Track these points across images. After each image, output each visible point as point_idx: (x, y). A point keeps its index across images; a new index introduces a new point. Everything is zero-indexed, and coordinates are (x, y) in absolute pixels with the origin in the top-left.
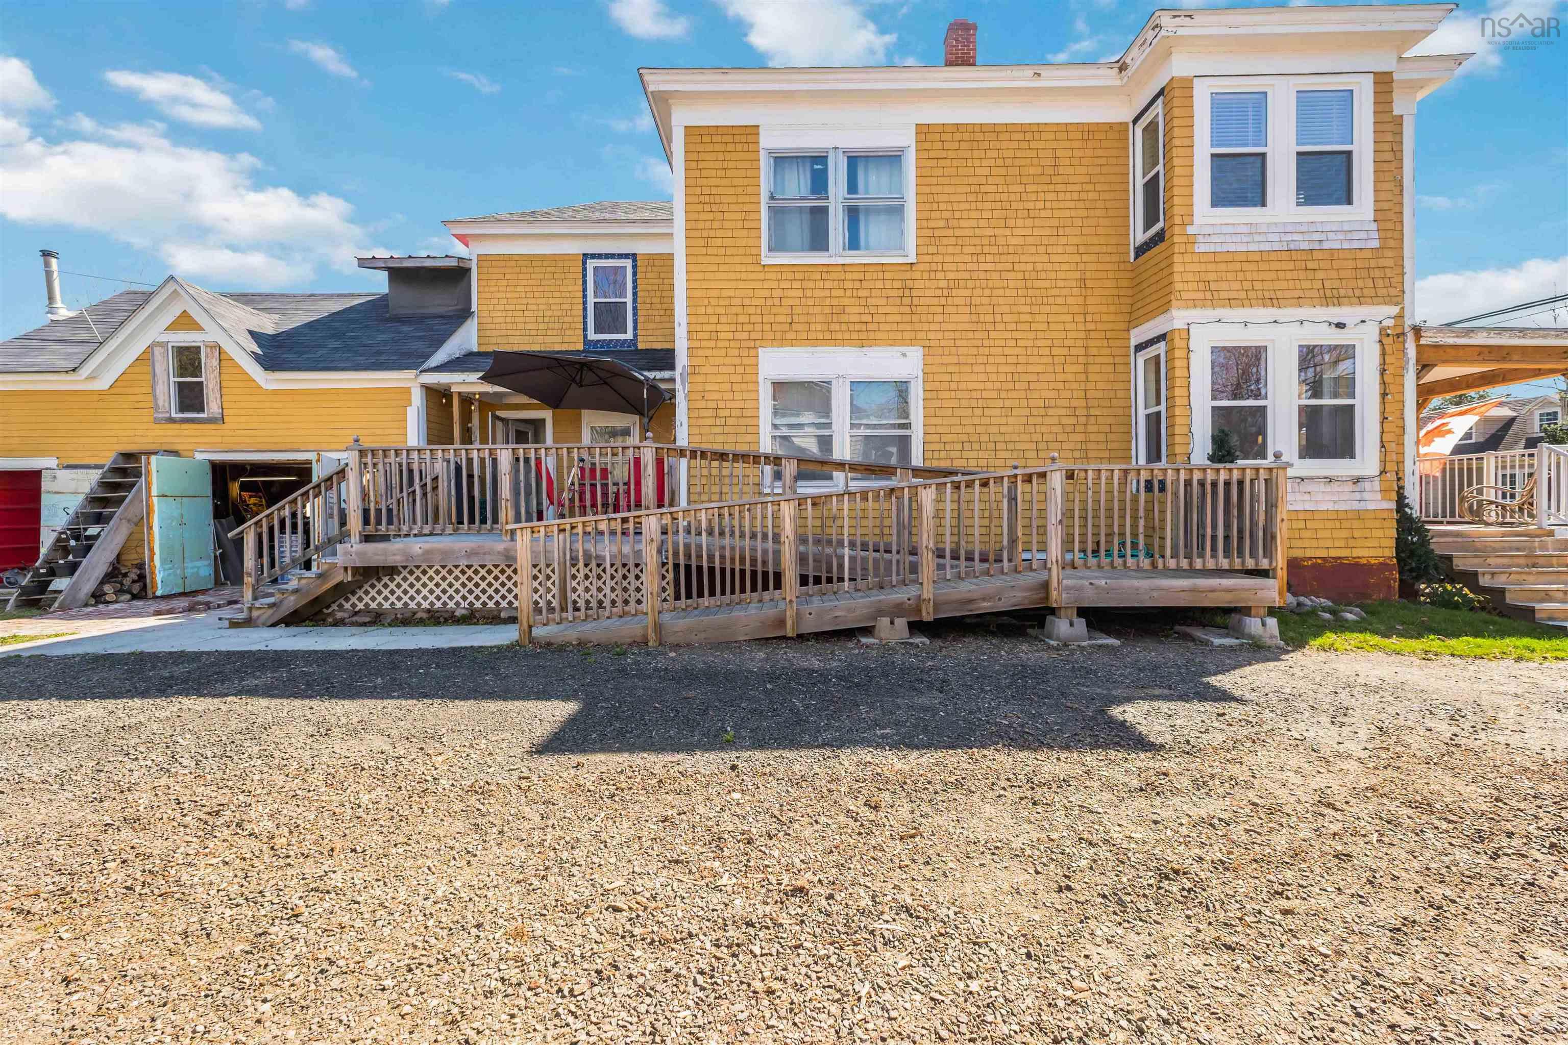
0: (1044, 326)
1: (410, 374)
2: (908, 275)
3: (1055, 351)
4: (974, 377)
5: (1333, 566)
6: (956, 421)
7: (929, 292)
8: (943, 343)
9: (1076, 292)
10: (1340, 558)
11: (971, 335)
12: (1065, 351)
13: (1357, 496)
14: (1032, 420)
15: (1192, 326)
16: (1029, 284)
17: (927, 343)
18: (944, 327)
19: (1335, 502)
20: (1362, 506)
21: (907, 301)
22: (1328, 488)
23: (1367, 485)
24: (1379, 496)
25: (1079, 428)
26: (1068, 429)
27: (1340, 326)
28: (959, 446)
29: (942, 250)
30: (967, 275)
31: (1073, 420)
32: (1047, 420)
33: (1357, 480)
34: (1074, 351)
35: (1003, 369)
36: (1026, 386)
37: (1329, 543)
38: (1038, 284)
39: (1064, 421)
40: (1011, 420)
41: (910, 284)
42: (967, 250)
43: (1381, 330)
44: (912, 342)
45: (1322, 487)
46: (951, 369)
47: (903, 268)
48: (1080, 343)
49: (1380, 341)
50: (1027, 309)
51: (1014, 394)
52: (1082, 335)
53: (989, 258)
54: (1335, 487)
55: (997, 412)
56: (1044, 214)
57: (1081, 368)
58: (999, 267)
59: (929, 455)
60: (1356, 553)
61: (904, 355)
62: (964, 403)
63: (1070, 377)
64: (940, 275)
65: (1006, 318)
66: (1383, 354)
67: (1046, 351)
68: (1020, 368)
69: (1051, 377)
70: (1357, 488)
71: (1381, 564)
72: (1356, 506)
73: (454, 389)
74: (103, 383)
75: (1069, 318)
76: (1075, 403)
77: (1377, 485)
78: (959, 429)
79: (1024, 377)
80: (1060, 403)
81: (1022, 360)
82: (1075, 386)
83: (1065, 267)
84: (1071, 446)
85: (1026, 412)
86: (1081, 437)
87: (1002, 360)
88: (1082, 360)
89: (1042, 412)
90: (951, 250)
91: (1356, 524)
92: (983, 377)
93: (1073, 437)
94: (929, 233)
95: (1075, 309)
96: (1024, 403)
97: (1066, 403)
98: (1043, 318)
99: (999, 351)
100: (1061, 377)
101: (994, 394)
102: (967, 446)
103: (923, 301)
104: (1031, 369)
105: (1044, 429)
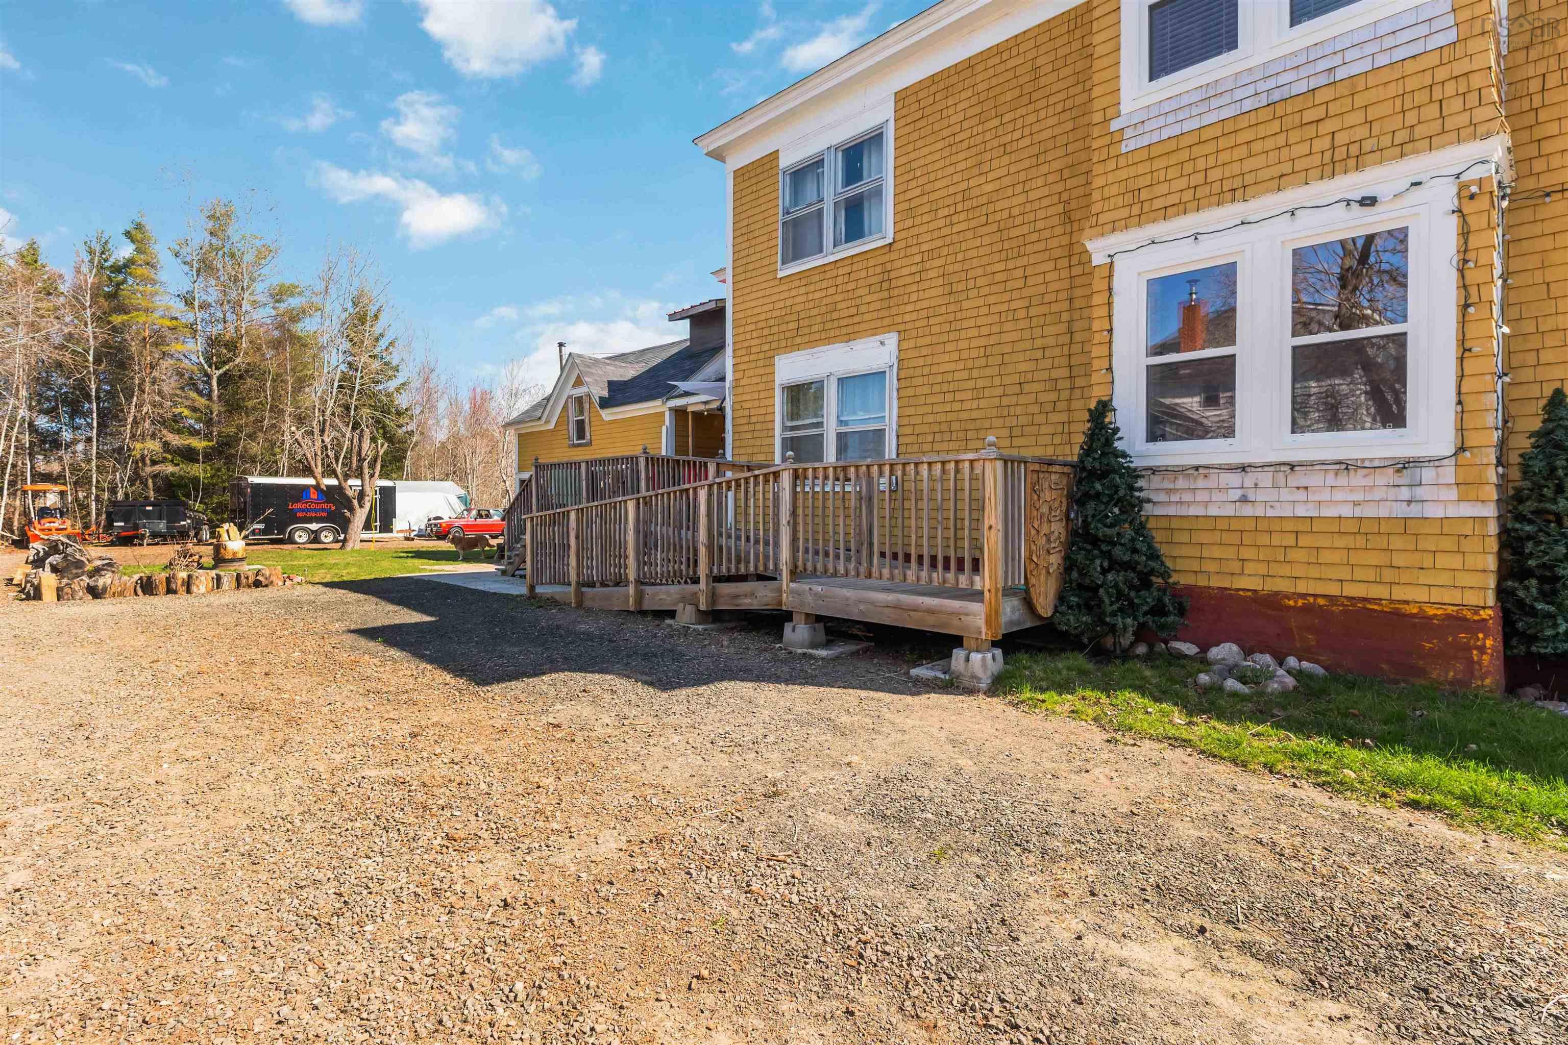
0: (1020, 283)
1: (658, 402)
2: (887, 258)
3: (1033, 312)
4: (946, 358)
5: (1346, 612)
6: (928, 409)
7: (905, 271)
8: (917, 324)
9: (1059, 230)
10: (1365, 600)
11: (943, 310)
12: (1044, 309)
13: (1405, 493)
14: (1005, 401)
15: (1115, 259)
16: (1005, 235)
17: (901, 327)
18: (919, 305)
19: (1356, 504)
20: (1414, 511)
21: (885, 285)
22: (1342, 480)
23: (1428, 474)
24: (1453, 494)
25: (1062, 406)
26: (1049, 407)
27: (1369, 202)
28: (930, 438)
29: (918, 221)
30: (939, 243)
31: (1053, 396)
32: (1023, 399)
33: (1404, 465)
34: (1055, 308)
35: (974, 343)
36: (998, 360)
37: (1345, 574)
38: (1014, 233)
39: (1043, 397)
40: (983, 403)
41: (888, 266)
42: (941, 213)
43: (1463, 187)
44: (887, 329)
45: (1330, 480)
46: (924, 352)
47: (884, 251)
48: (1063, 295)
49: (1459, 211)
50: (1001, 266)
51: (988, 372)
52: (1066, 284)
53: (963, 216)
54: (1358, 479)
55: (969, 395)
56: (1022, 143)
57: (1063, 327)
58: (973, 224)
59: (903, 449)
60: (1399, 594)
61: (882, 343)
62: (936, 389)
63: (1051, 341)
64: (915, 250)
65: (980, 282)
66: (1465, 233)
67: (1022, 314)
68: (993, 340)
69: (1028, 345)
70: (1405, 478)
71: (1448, 617)
72: (1401, 510)
73: (690, 409)
74: (551, 426)
75: (1050, 265)
76: (1055, 374)
77: (1449, 473)
78: (930, 419)
79: (997, 350)
80: (1039, 376)
81: (996, 329)
82: (1057, 351)
83: (1045, 202)
84: (1049, 429)
85: (999, 391)
86: (1063, 417)
87: (974, 332)
88: (1065, 317)
89: (1017, 389)
90: (926, 218)
91: (1397, 543)
92: (955, 356)
93: (1054, 418)
94: (906, 206)
95: (1057, 253)
96: (997, 381)
97: (1045, 375)
98: (1019, 273)
99: (972, 323)
100: (1039, 343)
101: (965, 375)
102: (938, 437)
103: (901, 282)
104: (1005, 338)
105: (1019, 410)
